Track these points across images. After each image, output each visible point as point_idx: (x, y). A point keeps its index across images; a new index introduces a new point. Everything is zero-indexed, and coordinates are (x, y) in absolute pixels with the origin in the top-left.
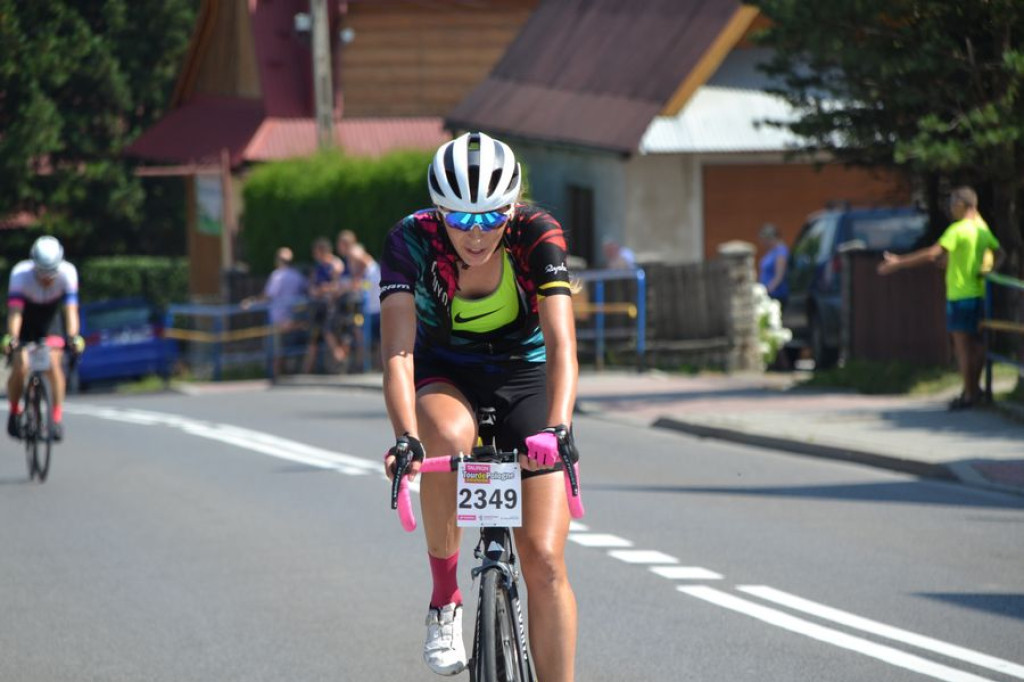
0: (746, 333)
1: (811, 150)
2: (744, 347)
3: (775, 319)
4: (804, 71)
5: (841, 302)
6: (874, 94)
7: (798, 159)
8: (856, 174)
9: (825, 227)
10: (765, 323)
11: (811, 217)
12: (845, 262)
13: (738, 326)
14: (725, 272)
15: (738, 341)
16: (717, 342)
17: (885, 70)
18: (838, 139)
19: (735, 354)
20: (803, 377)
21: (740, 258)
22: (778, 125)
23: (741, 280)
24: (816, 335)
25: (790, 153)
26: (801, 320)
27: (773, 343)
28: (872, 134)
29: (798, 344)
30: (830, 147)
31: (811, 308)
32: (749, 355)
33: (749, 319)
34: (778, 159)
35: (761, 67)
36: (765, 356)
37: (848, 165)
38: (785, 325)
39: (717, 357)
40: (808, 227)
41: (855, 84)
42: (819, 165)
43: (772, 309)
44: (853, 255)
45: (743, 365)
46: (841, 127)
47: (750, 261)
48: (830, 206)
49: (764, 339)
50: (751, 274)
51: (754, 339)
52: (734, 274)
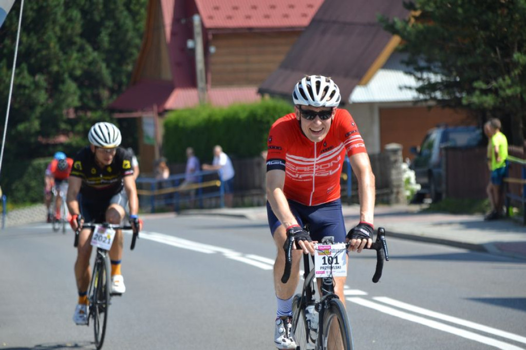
0: (399, 186)
1: (426, 100)
2: (398, 193)
3: (413, 180)
4: (422, 64)
5: (442, 171)
6: (454, 73)
7: (419, 105)
8: (448, 111)
9: (436, 135)
10: (408, 181)
11: (429, 131)
12: (443, 152)
13: (395, 183)
14: (388, 158)
15: (395, 190)
16: (386, 191)
17: (459, 63)
18: (438, 95)
19: (393, 196)
20: (425, 206)
21: (395, 151)
22: (410, 88)
23: (396, 161)
24: (433, 187)
25: (416, 102)
26: (425, 180)
27: (412, 191)
28: (454, 93)
29: (424, 191)
30: (435, 99)
31: (430, 174)
32: (400, 197)
33: (400, 180)
34: (410, 105)
35: (403, 62)
36: (408, 197)
37: (443, 107)
38: (417, 182)
39: (385, 198)
40: (427, 137)
41: (446, 69)
42: (430, 108)
43: (411, 175)
44: (446, 149)
45: (397, 201)
46: (440, 89)
47: (400, 153)
48: (438, 126)
49: (407, 189)
50: (401, 158)
51: (402, 189)
52: (393, 158)
